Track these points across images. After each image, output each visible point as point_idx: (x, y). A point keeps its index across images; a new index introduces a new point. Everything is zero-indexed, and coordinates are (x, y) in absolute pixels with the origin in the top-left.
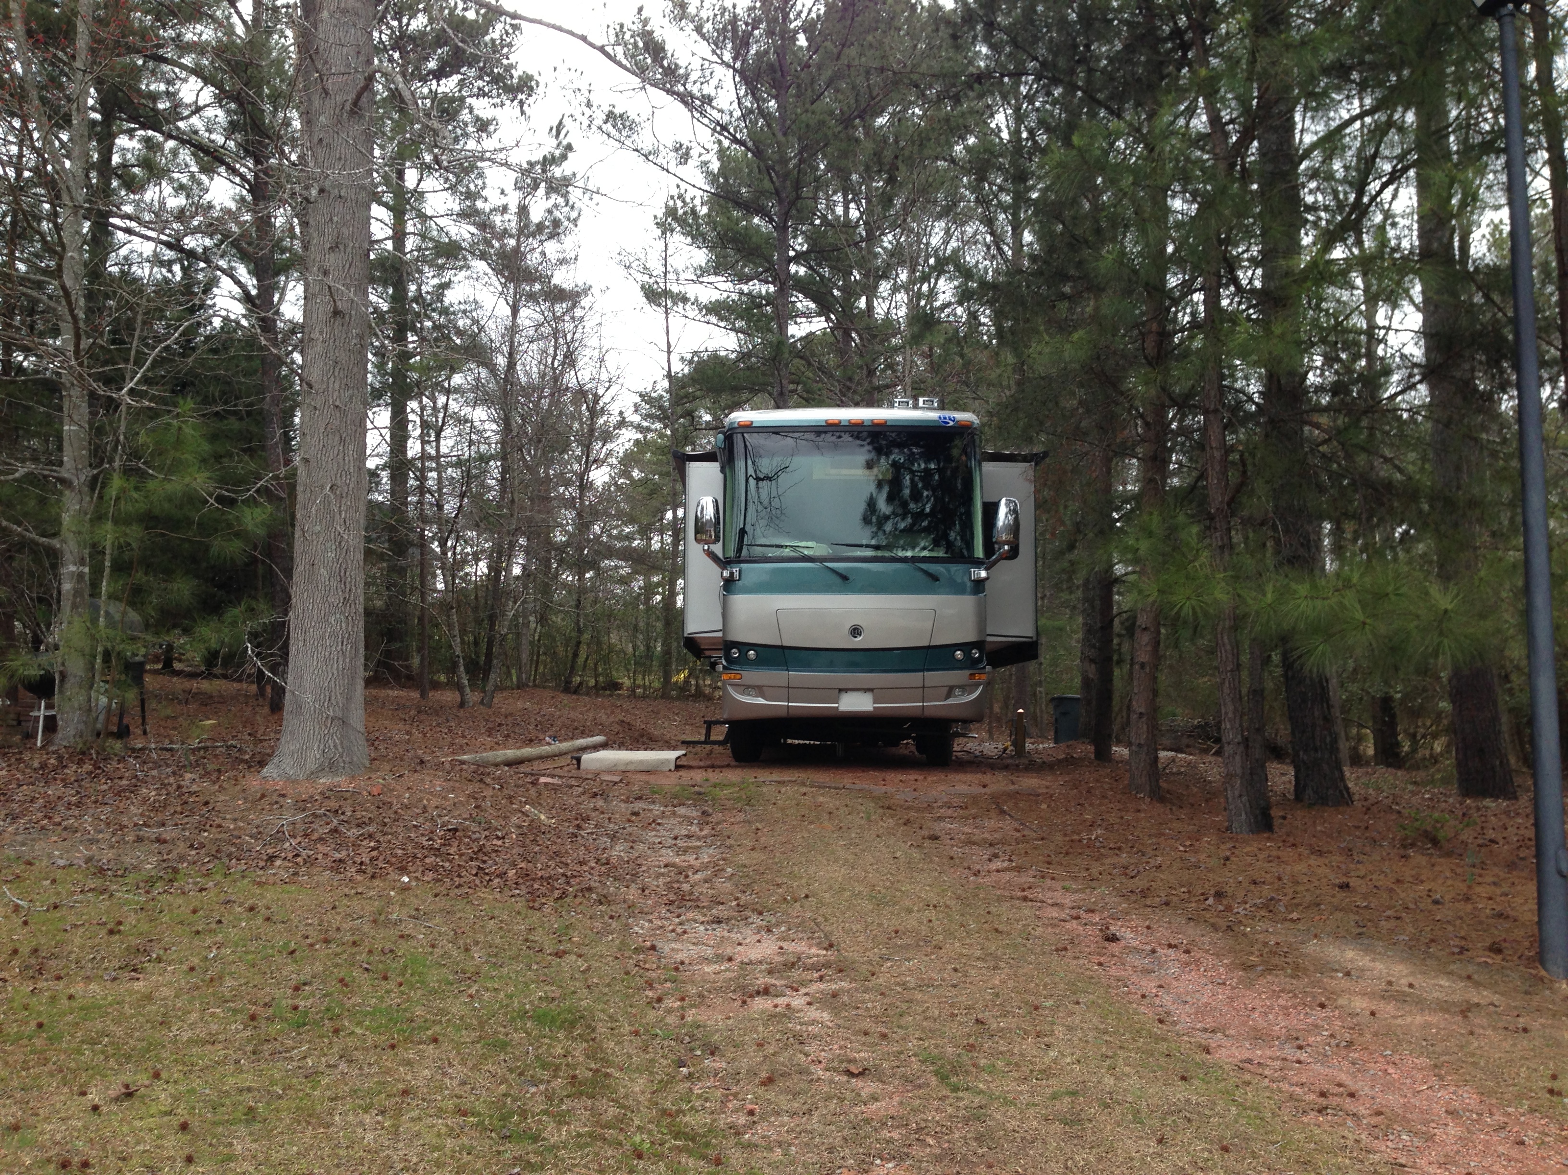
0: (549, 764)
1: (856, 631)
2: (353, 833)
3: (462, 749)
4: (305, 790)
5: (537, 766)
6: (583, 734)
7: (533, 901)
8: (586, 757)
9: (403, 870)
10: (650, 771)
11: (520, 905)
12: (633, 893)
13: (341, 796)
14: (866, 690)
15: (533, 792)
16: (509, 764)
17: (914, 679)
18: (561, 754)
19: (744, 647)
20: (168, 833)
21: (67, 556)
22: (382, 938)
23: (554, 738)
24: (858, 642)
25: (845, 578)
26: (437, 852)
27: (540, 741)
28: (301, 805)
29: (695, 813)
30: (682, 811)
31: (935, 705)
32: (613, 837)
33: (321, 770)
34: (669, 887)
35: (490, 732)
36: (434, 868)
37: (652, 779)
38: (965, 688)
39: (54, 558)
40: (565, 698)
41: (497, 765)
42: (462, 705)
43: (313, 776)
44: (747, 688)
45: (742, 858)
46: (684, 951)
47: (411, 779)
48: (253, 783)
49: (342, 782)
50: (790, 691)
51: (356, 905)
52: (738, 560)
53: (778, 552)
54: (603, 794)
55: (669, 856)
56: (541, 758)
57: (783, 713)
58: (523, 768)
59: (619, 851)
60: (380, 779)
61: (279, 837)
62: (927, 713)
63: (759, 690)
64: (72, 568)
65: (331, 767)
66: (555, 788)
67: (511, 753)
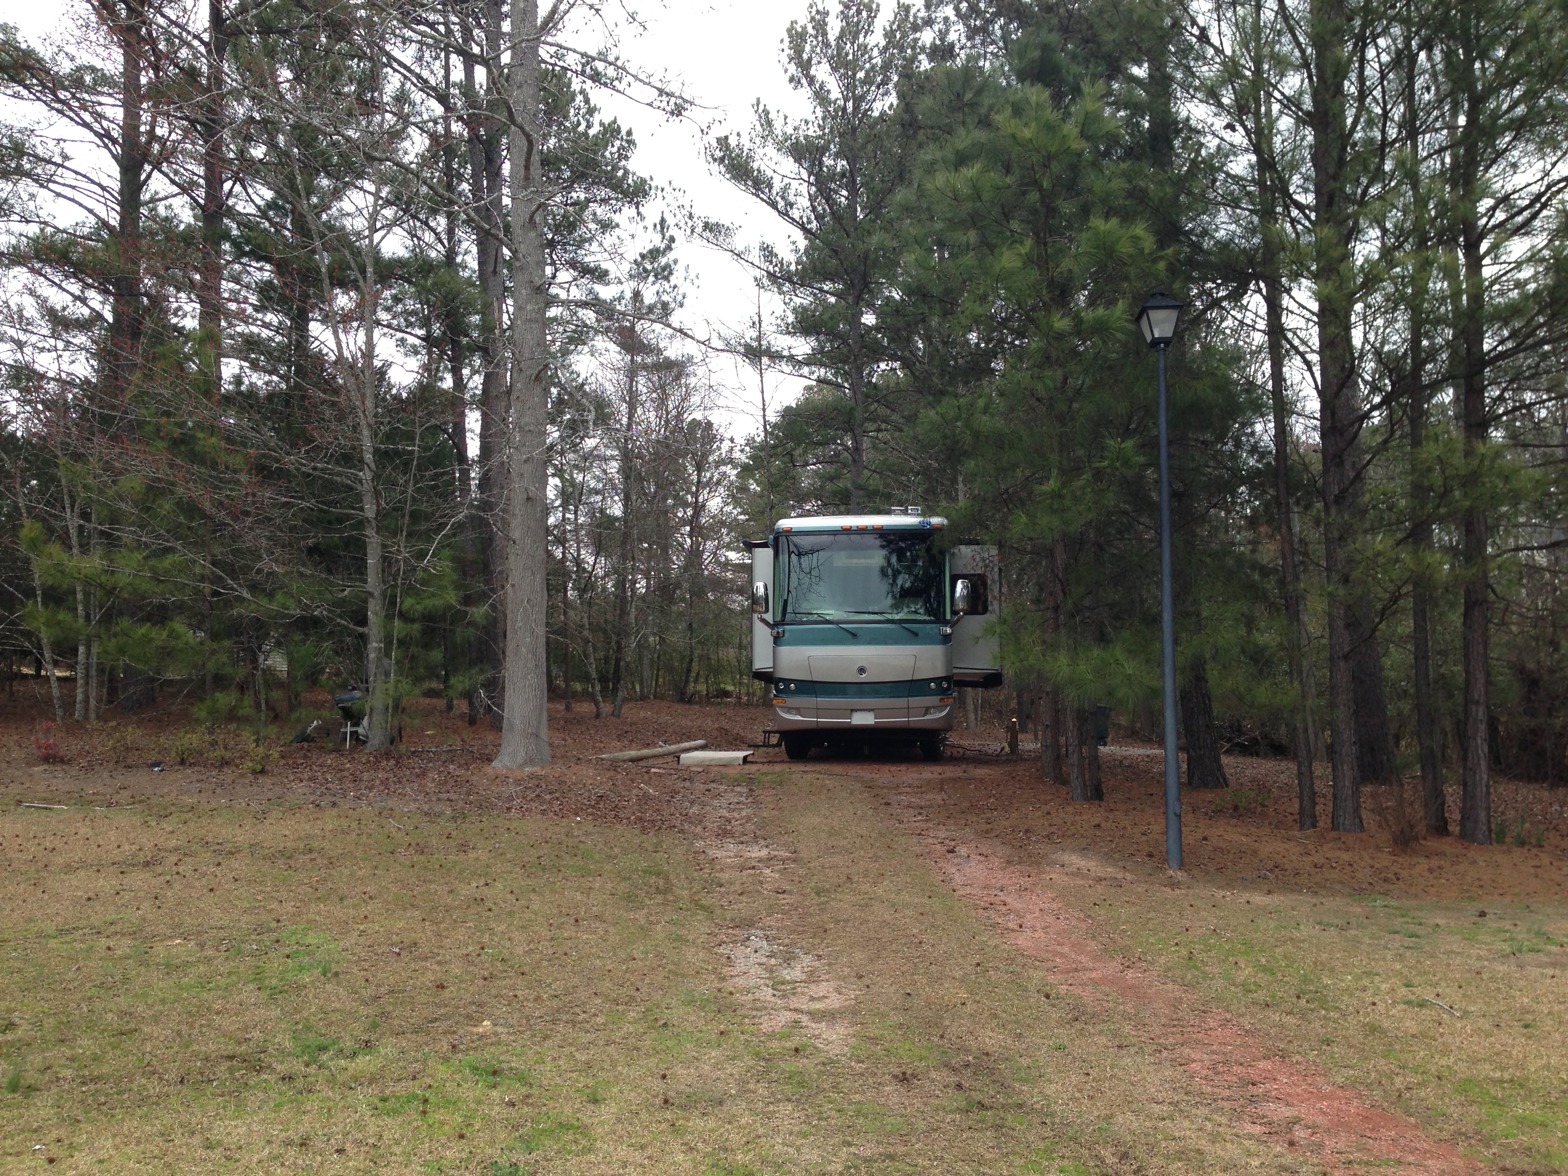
0: (661, 761)
1: (862, 670)
2: (548, 797)
3: (601, 751)
4: (519, 774)
5: (651, 762)
6: (689, 738)
7: (644, 830)
8: (683, 756)
9: (577, 815)
10: (726, 765)
11: (637, 832)
12: (699, 829)
13: (539, 778)
14: (869, 710)
15: (646, 777)
16: (633, 760)
17: (901, 702)
18: (669, 754)
19: (787, 681)
20: (452, 796)
21: (372, 638)
22: (571, 842)
23: (665, 742)
24: (864, 678)
25: (854, 635)
26: (593, 807)
27: (655, 745)
28: (518, 782)
29: (745, 790)
30: (738, 789)
31: (916, 720)
32: (692, 803)
33: (525, 763)
34: (719, 827)
35: (619, 738)
36: (592, 814)
37: (724, 770)
38: (939, 708)
39: (363, 638)
40: (679, 708)
41: (624, 761)
42: (598, 716)
43: (521, 766)
44: (789, 710)
45: (765, 814)
46: (719, 854)
47: (575, 768)
48: (489, 770)
49: (537, 770)
50: (818, 711)
51: (557, 829)
52: (782, 622)
53: (811, 618)
54: (691, 780)
55: (724, 813)
56: (655, 756)
57: (814, 726)
58: (641, 763)
59: (695, 810)
60: (559, 769)
61: (511, 798)
62: (912, 725)
63: (798, 711)
64: (375, 645)
65: (530, 761)
66: (660, 775)
67: (633, 753)
